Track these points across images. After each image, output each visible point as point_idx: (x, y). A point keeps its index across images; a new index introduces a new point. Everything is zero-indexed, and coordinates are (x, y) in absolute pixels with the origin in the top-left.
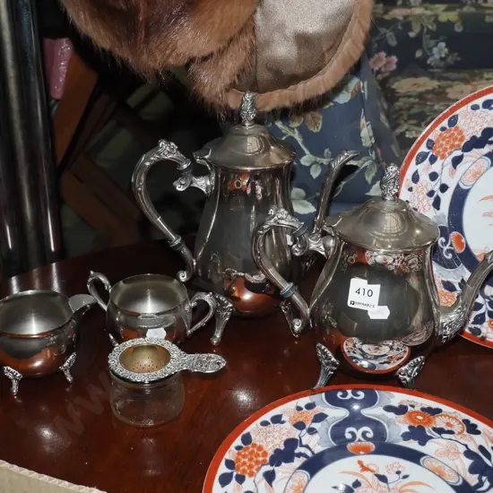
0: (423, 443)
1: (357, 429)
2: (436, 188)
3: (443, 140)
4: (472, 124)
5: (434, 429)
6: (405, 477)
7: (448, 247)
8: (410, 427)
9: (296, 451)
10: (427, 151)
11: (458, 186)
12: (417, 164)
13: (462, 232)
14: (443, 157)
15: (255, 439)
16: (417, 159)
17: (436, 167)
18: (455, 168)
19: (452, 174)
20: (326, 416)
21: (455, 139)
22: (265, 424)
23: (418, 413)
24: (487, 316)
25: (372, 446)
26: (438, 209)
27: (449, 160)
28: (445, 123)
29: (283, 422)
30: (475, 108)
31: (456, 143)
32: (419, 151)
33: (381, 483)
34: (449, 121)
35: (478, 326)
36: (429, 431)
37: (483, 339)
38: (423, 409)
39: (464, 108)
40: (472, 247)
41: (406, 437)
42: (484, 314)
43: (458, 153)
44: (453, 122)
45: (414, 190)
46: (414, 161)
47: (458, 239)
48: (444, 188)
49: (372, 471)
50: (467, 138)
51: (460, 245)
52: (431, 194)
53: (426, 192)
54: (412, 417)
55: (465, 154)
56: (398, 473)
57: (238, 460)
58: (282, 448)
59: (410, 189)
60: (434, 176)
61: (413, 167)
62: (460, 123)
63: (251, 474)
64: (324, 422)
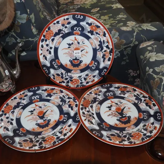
0: (50, 97)
1: (35, 97)
2: (49, 48)
3: (48, 34)
4: (55, 29)
5: (53, 93)
6: (46, 106)
7: (56, 64)
8: (47, 94)
9: (20, 105)
10: (44, 38)
11: (55, 47)
12: (42, 42)
13: (59, 60)
14: (49, 39)
15: (9, 104)
16: (41, 41)
17: (47, 42)
18: (53, 42)
19: (53, 44)
20: (28, 95)
21: (51, 34)
22: (12, 100)
23: (50, 90)
24: (70, 81)
25: (39, 100)
26: (51, 54)
27: (51, 40)
28: (47, 29)
29: (17, 99)
30: (54, 24)
31: (52, 35)
32: (42, 39)
33: (40, 109)
34: (48, 29)
35: (68, 84)
36: (52, 94)
37: (70, 87)
38: (51, 89)
39: (51, 24)
40: (62, 63)
41: (47, 96)
42: (69, 81)
43: (53, 38)
44: (49, 29)
45: (43, 50)
46: (41, 42)
47: (58, 62)
48: (51, 48)
49: (38, 106)
50: (54, 33)
51: (59, 63)
52: (48, 50)
53: (46, 50)
54: (48, 91)
55: (55, 38)
56: (44, 105)
57: (5, 110)
58: (16, 105)
59: (42, 50)
60: (47, 45)
61: (41, 44)
62: (51, 29)
63: (8, 113)
64: (27, 97)
